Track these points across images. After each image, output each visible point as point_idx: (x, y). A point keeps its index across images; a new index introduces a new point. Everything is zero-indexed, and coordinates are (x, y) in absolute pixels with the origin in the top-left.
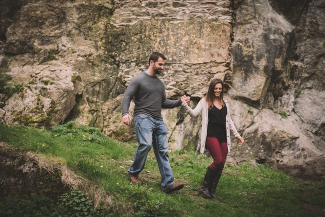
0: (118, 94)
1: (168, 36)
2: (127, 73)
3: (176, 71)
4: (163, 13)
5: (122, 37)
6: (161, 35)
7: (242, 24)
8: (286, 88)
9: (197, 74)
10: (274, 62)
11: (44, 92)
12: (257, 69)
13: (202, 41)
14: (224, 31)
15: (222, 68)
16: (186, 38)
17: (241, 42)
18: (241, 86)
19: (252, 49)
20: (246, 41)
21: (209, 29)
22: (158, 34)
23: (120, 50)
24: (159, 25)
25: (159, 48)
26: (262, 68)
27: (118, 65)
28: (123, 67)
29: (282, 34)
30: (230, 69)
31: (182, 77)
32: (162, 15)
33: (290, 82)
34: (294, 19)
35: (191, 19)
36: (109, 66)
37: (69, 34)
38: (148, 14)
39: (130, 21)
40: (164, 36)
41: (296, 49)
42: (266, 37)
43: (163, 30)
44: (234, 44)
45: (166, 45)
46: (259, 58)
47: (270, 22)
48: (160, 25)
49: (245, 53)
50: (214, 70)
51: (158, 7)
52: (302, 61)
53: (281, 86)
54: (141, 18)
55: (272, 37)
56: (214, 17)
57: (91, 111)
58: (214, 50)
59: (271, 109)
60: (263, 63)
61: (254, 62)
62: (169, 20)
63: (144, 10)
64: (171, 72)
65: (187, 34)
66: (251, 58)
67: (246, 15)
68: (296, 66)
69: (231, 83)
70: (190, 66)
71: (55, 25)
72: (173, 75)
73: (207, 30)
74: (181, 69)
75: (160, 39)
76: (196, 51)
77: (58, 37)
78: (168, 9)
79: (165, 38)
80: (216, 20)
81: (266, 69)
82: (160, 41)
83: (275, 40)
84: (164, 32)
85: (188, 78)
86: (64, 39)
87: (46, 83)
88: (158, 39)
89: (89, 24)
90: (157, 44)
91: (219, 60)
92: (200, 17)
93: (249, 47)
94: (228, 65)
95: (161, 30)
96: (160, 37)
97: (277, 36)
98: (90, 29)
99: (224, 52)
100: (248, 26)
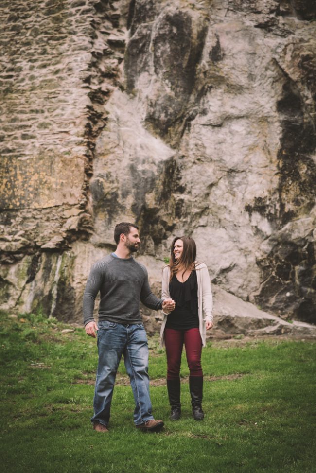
1: (15, 176)
3: (25, 218)
4: (10, 148)
6: (7, 175)
7: (102, 154)
8: (171, 228)
9: (48, 220)
10: (143, 199)
12: (123, 208)
13: (53, 180)
14: (77, 166)
15: (76, 211)
16: (35, 177)
17: (102, 177)
18: (105, 231)
19: (115, 185)
20: (108, 175)
21: (61, 165)
22: (4, 174)
24: (5, 163)
25: (6, 192)
26: (129, 207)
29: (153, 163)
30: (86, 211)
31: (31, 225)
32: (9, 151)
33: (176, 221)
34: (173, 143)
35: (41, 153)
40: (11, 176)
41: (180, 179)
42: (133, 169)
43: (10, 169)
44: (93, 180)
45: (13, 187)
46: (125, 195)
47: (139, 149)
48: (7, 164)
49: (106, 190)
50: (67, 214)
51: (6, 140)
52: (190, 192)
53: (160, 226)
55: (140, 168)
56: (67, 149)
58: (67, 190)
59: (154, 256)
60: (130, 201)
61: (120, 200)
62: (17, 157)
64: (19, 219)
65: (37, 172)
66: (115, 195)
67: (108, 144)
68: (182, 201)
69: (91, 229)
70: (40, 210)
72: (21, 223)
73: (58, 166)
74: (29, 215)
75: (7, 180)
76: (47, 192)
78: (16, 143)
79: (12, 178)
80: (69, 153)
81: (134, 208)
82: (7, 182)
83: (144, 172)
84: (11, 171)
85: (38, 225)
88: (5, 181)
90: (3, 186)
91: (72, 202)
92: (51, 150)
93: (112, 182)
94: (83, 207)
95: (8, 169)
96: (6, 177)
97: (147, 167)
99: (78, 192)
100: (110, 157)
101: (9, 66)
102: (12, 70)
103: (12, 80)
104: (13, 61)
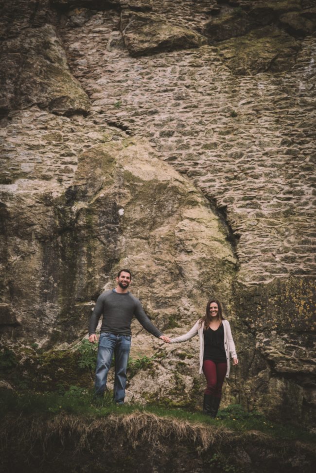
0: (259, 370)
1: (314, 298)
2: (267, 343)
4: (304, 269)
5: (256, 299)
6: (305, 296)
11: (182, 368)
22: (301, 296)
23: (256, 315)
24: (301, 284)
25: (305, 313)
27: (254, 334)
28: (261, 336)
32: (303, 272)
36: (244, 335)
37: (190, 296)
38: (285, 271)
39: (263, 279)
40: (309, 298)
43: (308, 290)
45: (314, 309)
48: (303, 285)
51: (297, 262)
54: (278, 276)
57: (233, 392)
62: (314, 279)
63: (279, 266)
71: (169, 283)
75: (305, 302)
77: (177, 298)
78: (309, 265)
79: (311, 300)
82: (305, 304)
84: (309, 293)
86: (185, 301)
87: (182, 357)
88: (303, 302)
89: (212, 283)
90: (302, 308)
95: (305, 291)
96: (304, 299)
98: (215, 288)
101: (287, 188)
102: (290, 192)
103: (292, 202)
104: (291, 184)
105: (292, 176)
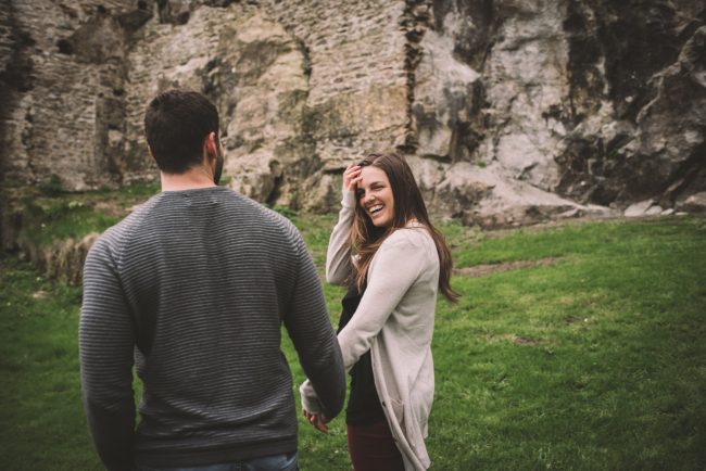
0: (316, 170)
1: (353, 108)
2: (323, 149)
3: (363, 141)
4: (348, 86)
5: (316, 116)
6: (348, 108)
7: (421, 83)
8: (482, 138)
9: (381, 140)
10: (457, 115)
12: (441, 124)
13: (382, 107)
14: (401, 94)
15: (402, 130)
16: (369, 107)
17: (421, 100)
18: (427, 145)
19: (433, 106)
20: (427, 99)
21: (388, 94)
22: (345, 108)
23: (315, 129)
24: (345, 99)
25: (347, 121)
26: (445, 123)
27: (315, 143)
28: (319, 145)
29: (463, 85)
30: (411, 130)
31: (369, 145)
32: (347, 89)
33: (485, 132)
34: (478, 67)
35: (372, 87)
36: (306, 145)
37: (272, 122)
38: (336, 90)
39: (321, 99)
40: (350, 108)
41: (485, 97)
42: (446, 91)
43: (349, 102)
44: (414, 104)
45: (352, 116)
46: (441, 114)
47: (450, 75)
48: (347, 99)
49: (426, 111)
50: (395, 133)
51: (344, 81)
52: (495, 107)
53: (472, 137)
54: (331, 95)
55: (452, 90)
56: (391, 81)
57: (291, 191)
58: (394, 114)
59: (468, 161)
60: (446, 118)
61: (438, 118)
62: (353, 92)
63: (332, 87)
64: (359, 142)
65: (370, 102)
66: (434, 115)
67: (424, 73)
68: (489, 115)
69: (417, 143)
70: (375, 133)
72: (361, 145)
73: (386, 95)
74: (366, 138)
76: (378, 117)
77: (263, 126)
78: (352, 82)
79: (351, 110)
80: (393, 84)
81: (450, 123)
83: (456, 93)
84: (350, 104)
85: (374, 145)
86: (268, 128)
87: (247, 171)
88: (346, 113)
89: (288, 109)
90: (345, 117)
91: (399, 122)
92: (379, 84)
93: (430, 104)
94: (408, 126)
96: (347, 110)
97: (458, 89)
98: (289, 114)
99: (403, 114)
100: (427, 84)
101: (343, 22)
102: (345, 25)
103: (345, 34)
104: (345, 19)
105: (346, 12)
